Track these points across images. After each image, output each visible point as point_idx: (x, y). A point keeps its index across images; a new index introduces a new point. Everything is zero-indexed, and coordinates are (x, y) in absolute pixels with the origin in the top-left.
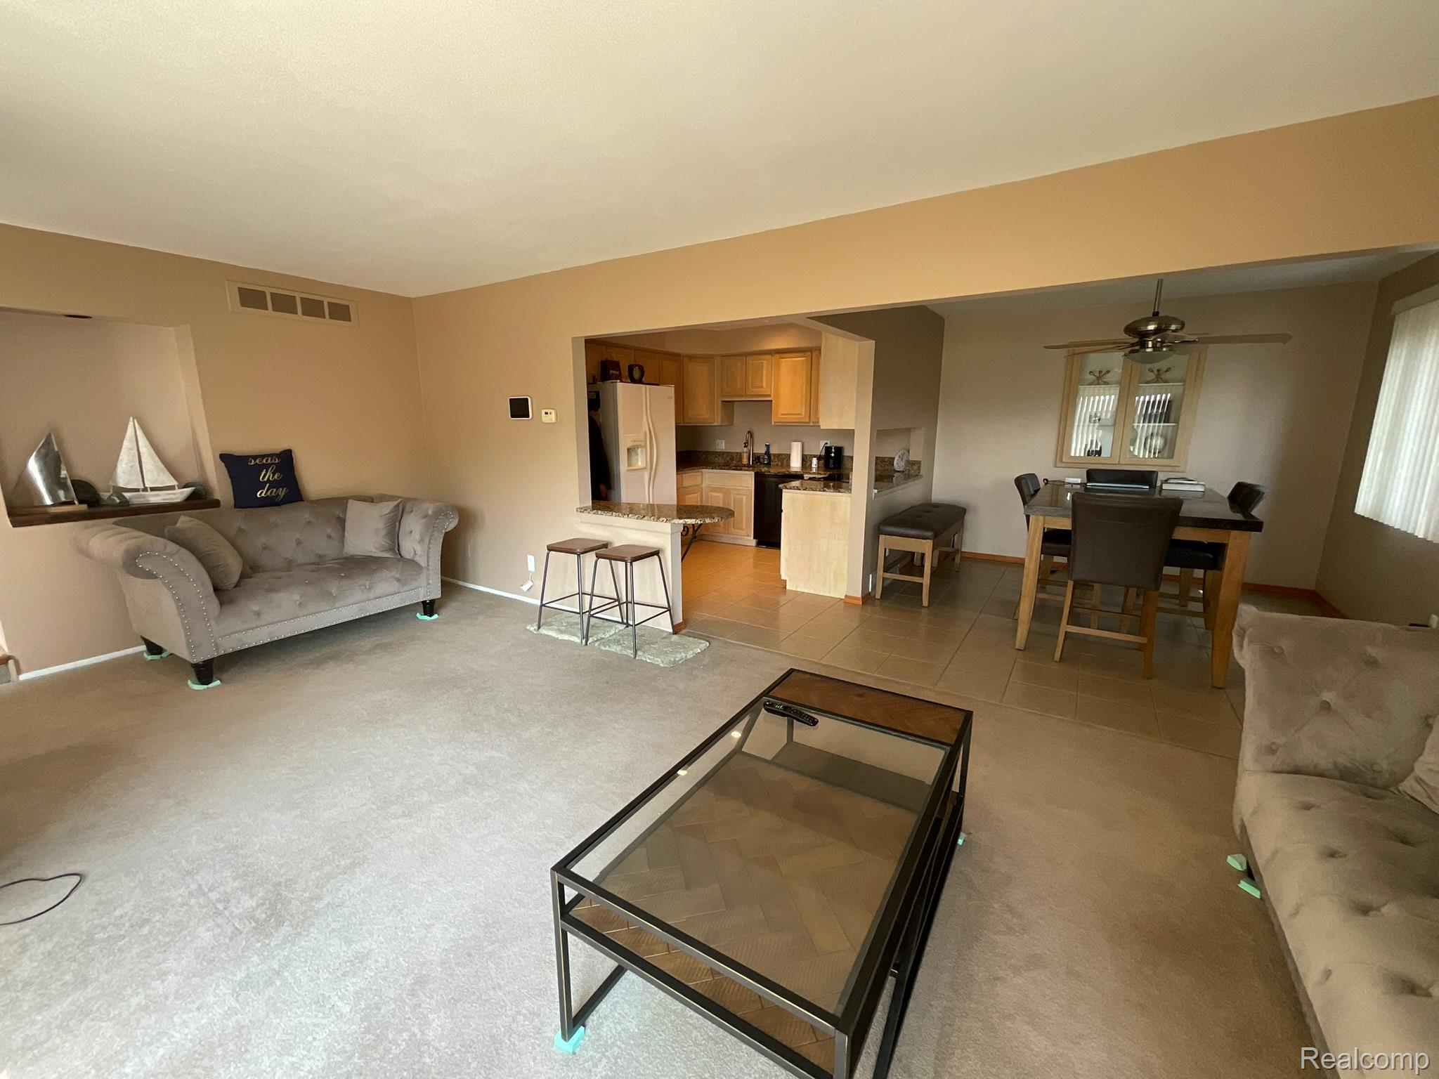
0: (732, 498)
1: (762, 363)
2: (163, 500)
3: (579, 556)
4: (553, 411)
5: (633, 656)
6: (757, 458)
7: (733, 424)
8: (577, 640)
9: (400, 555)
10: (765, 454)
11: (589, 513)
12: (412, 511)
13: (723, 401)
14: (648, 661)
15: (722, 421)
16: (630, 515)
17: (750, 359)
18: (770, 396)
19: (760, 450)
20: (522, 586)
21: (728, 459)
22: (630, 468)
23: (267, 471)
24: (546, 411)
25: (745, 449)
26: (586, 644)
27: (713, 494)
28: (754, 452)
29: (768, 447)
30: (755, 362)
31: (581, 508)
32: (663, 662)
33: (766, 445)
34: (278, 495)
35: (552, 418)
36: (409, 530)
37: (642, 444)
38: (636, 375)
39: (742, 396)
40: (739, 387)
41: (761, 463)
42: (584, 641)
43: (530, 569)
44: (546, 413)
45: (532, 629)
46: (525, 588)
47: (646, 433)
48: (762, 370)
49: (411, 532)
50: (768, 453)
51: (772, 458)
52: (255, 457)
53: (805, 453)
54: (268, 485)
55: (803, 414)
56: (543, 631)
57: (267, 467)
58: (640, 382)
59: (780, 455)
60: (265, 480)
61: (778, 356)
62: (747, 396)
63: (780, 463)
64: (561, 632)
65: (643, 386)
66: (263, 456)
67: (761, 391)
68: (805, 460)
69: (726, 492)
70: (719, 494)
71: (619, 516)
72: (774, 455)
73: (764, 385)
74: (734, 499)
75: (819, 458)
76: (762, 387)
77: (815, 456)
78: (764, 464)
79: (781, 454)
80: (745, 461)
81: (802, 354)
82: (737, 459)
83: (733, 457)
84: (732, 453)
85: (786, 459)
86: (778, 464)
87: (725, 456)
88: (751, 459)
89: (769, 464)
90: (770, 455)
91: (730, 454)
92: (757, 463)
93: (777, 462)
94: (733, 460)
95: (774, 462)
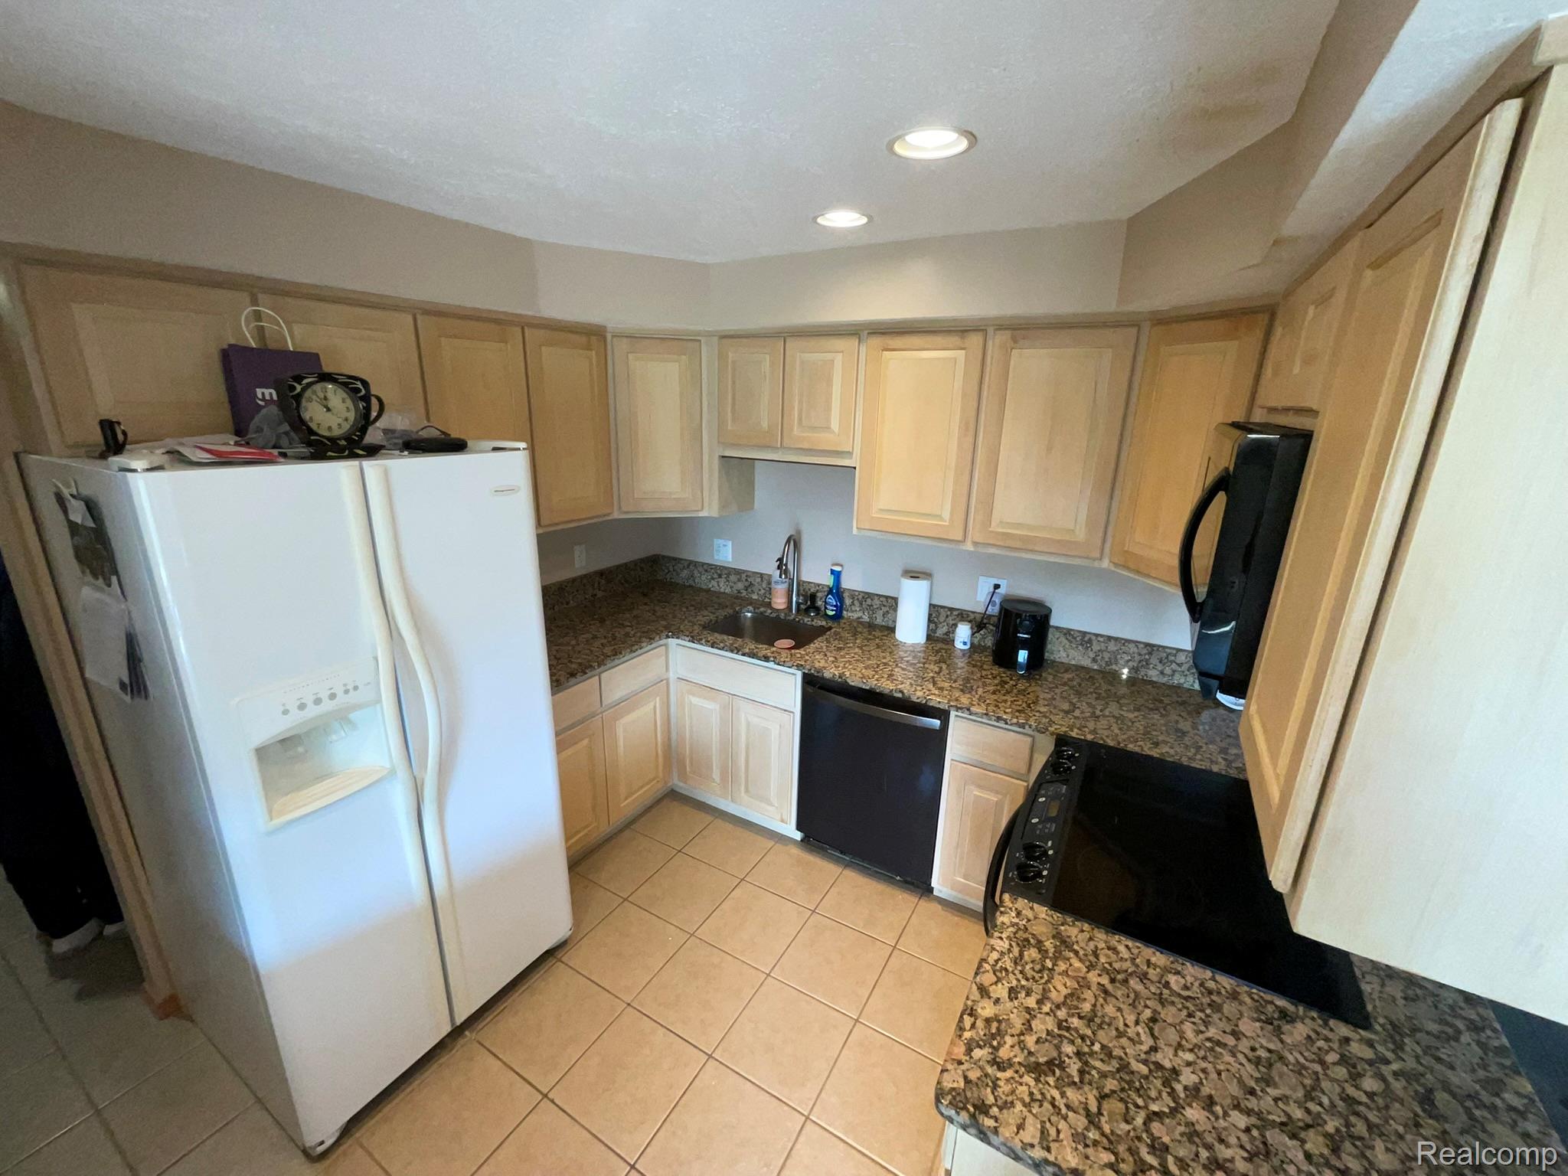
0: (743, 721)
1: (832, 361)
6: (810, 600)
7: (752, 509)
10: (830, 591)
13: (723, 457)
15: (724, 505)
17: (802, 354)
18: (850, 454)
19: (815, 573)
21: (740, 586)
25: (781, 574)
27: (695, 700)
28: (805, 578)
29: (837, 575)
30: (807, 356)
33: (833, 572)
39: (774, 449)
40: (765, 425)
48: (829, 382)
50: (836, 591)
51: (848, 601)
53: (935, 602)
55: (946, 515)
59: (869, 595)
61: (876, 341)
62: (786, 447)
67: (825, 440)
68: (939, 617)
69: (730, 701)
70: (710, 706)
72: (853, 594)
73: (835, 425)
74: (748, 724)
75: (979, 624)
76: (828, 428)
77: (963, 616)
78: (826, 615)
80: (779, 601)
81: (954, 340)
82: (763, 591)
83: (751, 584)
84: (749, 575)
85: (884, 609)
86: (861, 618)
87: (733, 578)
88: (794, 599)
89: (838, 617)
90: (846, 595)
91: (744, 576)
92: (807, 611)
93: (860, 614)
94: (753, 592)
95: (853, 612)
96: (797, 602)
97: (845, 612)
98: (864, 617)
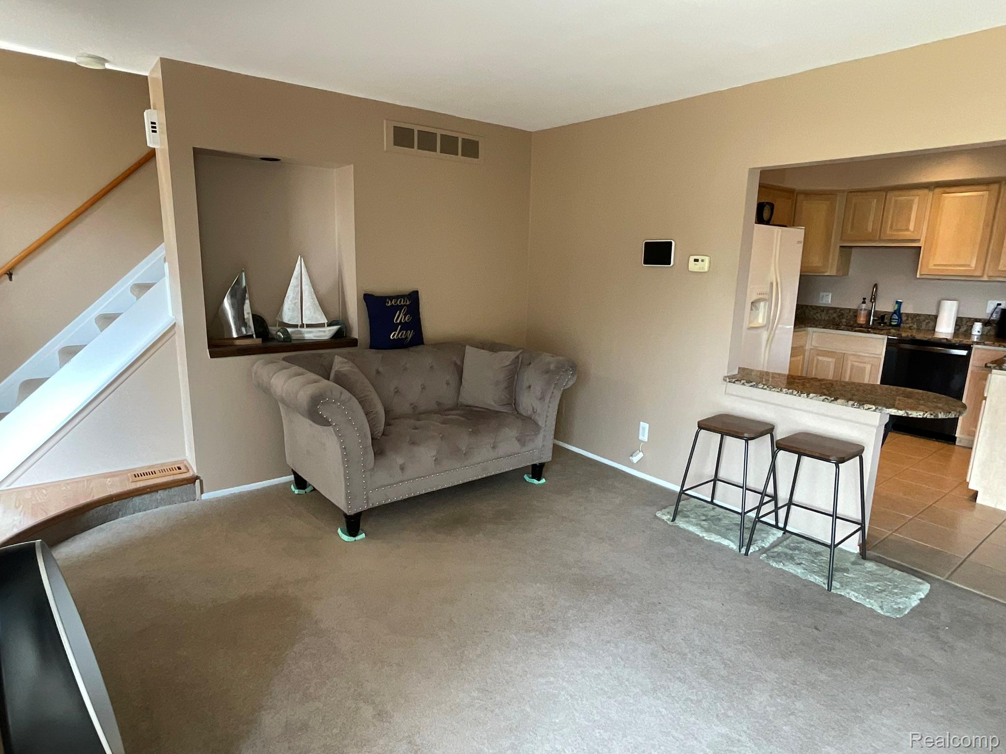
0: (849, 365)
1: (913, 201)
2: (315, 337)
3: (747, 441)
4: (707, 259)
5: (826, 587)
6: (883, 318)
7: (848, 274)
8: (734, 546)
9: (517, 411)
10: (895, 312)
11: (743, 384)
12: (530, 364)
13: (841, 246)
14: (854, 599)
15: (838, 271)
16: (811, 395)
17: (893, 197)
18: (919, 240)
19: (885, 306)
20: (632, 456)
22: (752, 325)
23: (400, 313)
24: (696, 257)
25: (864, 306)
26: (746, 554)
27: (820, 358)
28: (877, 309)
29: (899, 304)
30: (899, 198)
31: (729, 377)
32: (881, 607)
33: (897, 302)
34: (407, 338)
35: (704, 265)
36: (528, 385)
37: (766, 297)
38: (766, 215)
39: (875, 241)
40: (870, 230)
41: (885, 323)
42: (743, 550)
43: (641, 438)
44: (696, 260)
45: (665, 518)
46: (635, 459)
47: (772, 284)
48: (911, 209)
49: (530, 387)
50: (898, 312)
51: (904, 318)
52: (391, 298)
53: (960, 316)
54: (400, 326)
55: (972, 265)
56: (681, 523)
57: (399, 308)
58: (768, 223)
60: (398, 321)
61: (938, 190)
62: (880, 240)
63: (915, 326)
64: (708, 530)
65: (776, 229)
66: (398, 297)
67: (904, 235)
68: (962, 322)
69: (841, 358)
70: (830, 360)
71: (792, 394)
72: (908, 315)
73: (911, 227)
74: (852, 365)
75: (987, 323)
76: (908, 230)
77: (978, 320)
78: (891, 325)
79: (918, 315)
80: (862, 320)
82: (849, 317)
83: (842, 314)
84: (842, 309)
85: (927, 321)
86: (912, 326)
87: (831, 312)
88: (872, 318)
89: (898, 325)
90: (903, 315)
91: (838, 310)
92: (880, 324)
93: (911, 325)
94: (843, 318)
95: (907, 324)
96: (873, 320)
97: (902, 324)
98: (914, 326)
